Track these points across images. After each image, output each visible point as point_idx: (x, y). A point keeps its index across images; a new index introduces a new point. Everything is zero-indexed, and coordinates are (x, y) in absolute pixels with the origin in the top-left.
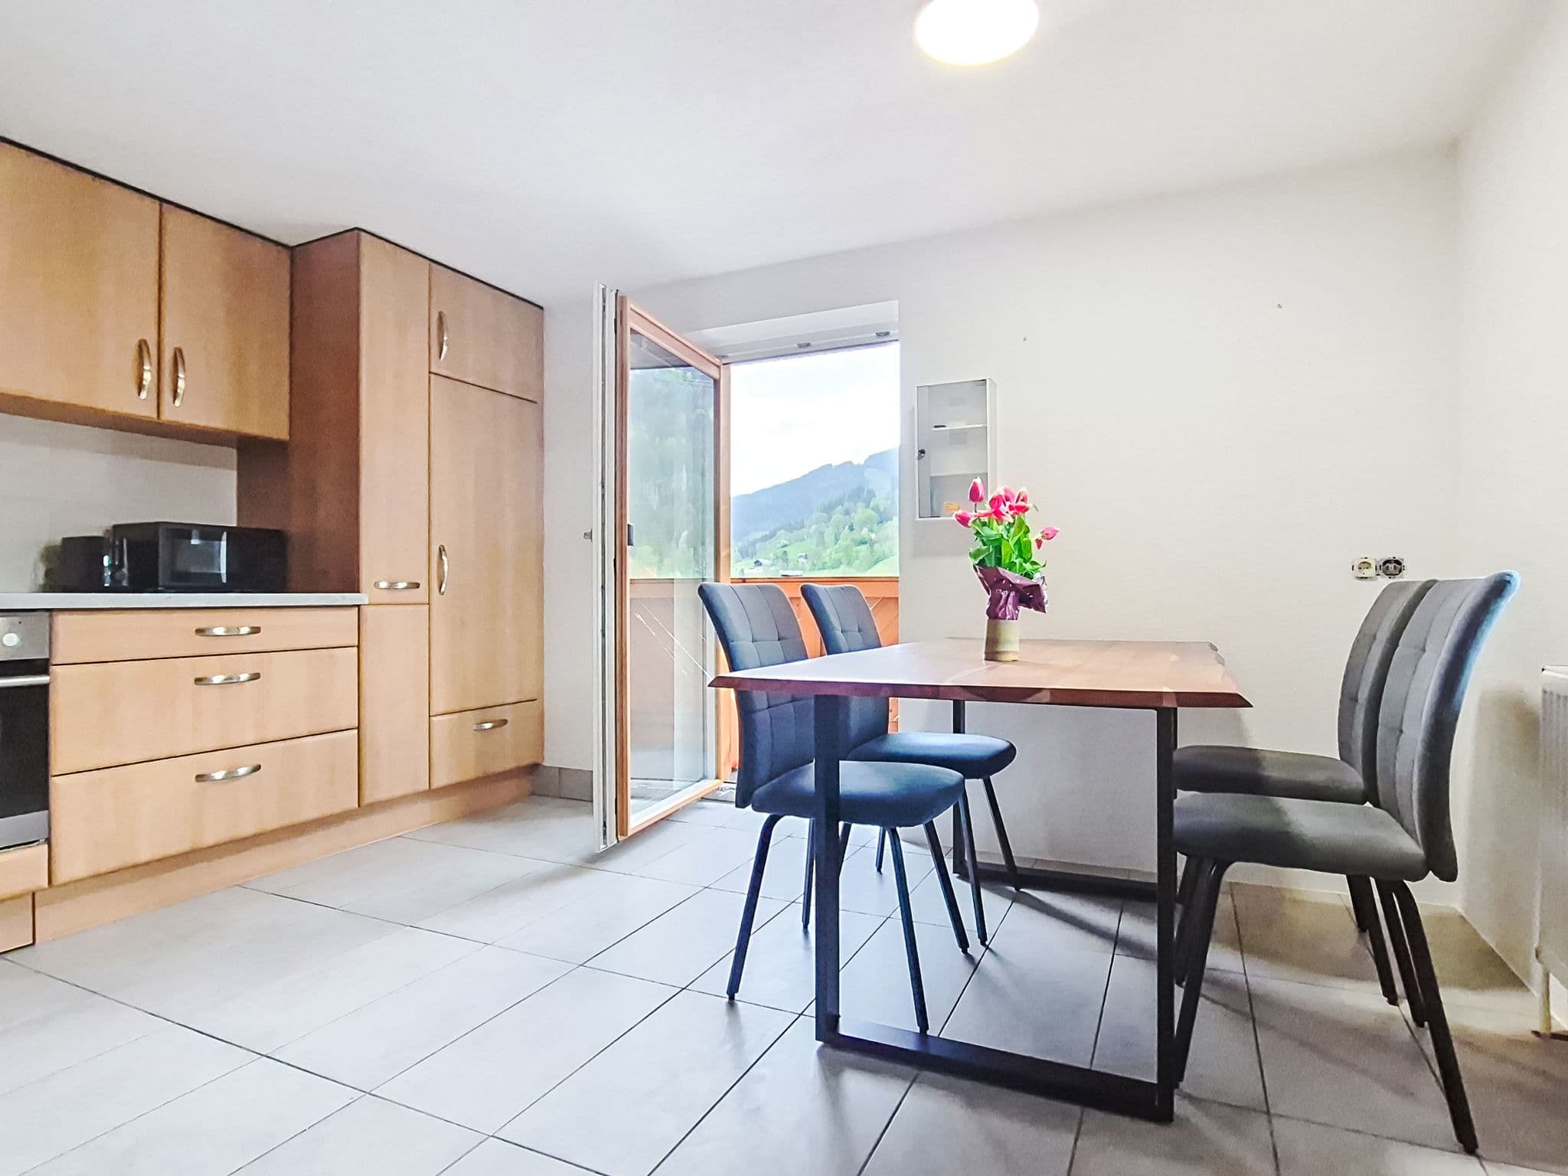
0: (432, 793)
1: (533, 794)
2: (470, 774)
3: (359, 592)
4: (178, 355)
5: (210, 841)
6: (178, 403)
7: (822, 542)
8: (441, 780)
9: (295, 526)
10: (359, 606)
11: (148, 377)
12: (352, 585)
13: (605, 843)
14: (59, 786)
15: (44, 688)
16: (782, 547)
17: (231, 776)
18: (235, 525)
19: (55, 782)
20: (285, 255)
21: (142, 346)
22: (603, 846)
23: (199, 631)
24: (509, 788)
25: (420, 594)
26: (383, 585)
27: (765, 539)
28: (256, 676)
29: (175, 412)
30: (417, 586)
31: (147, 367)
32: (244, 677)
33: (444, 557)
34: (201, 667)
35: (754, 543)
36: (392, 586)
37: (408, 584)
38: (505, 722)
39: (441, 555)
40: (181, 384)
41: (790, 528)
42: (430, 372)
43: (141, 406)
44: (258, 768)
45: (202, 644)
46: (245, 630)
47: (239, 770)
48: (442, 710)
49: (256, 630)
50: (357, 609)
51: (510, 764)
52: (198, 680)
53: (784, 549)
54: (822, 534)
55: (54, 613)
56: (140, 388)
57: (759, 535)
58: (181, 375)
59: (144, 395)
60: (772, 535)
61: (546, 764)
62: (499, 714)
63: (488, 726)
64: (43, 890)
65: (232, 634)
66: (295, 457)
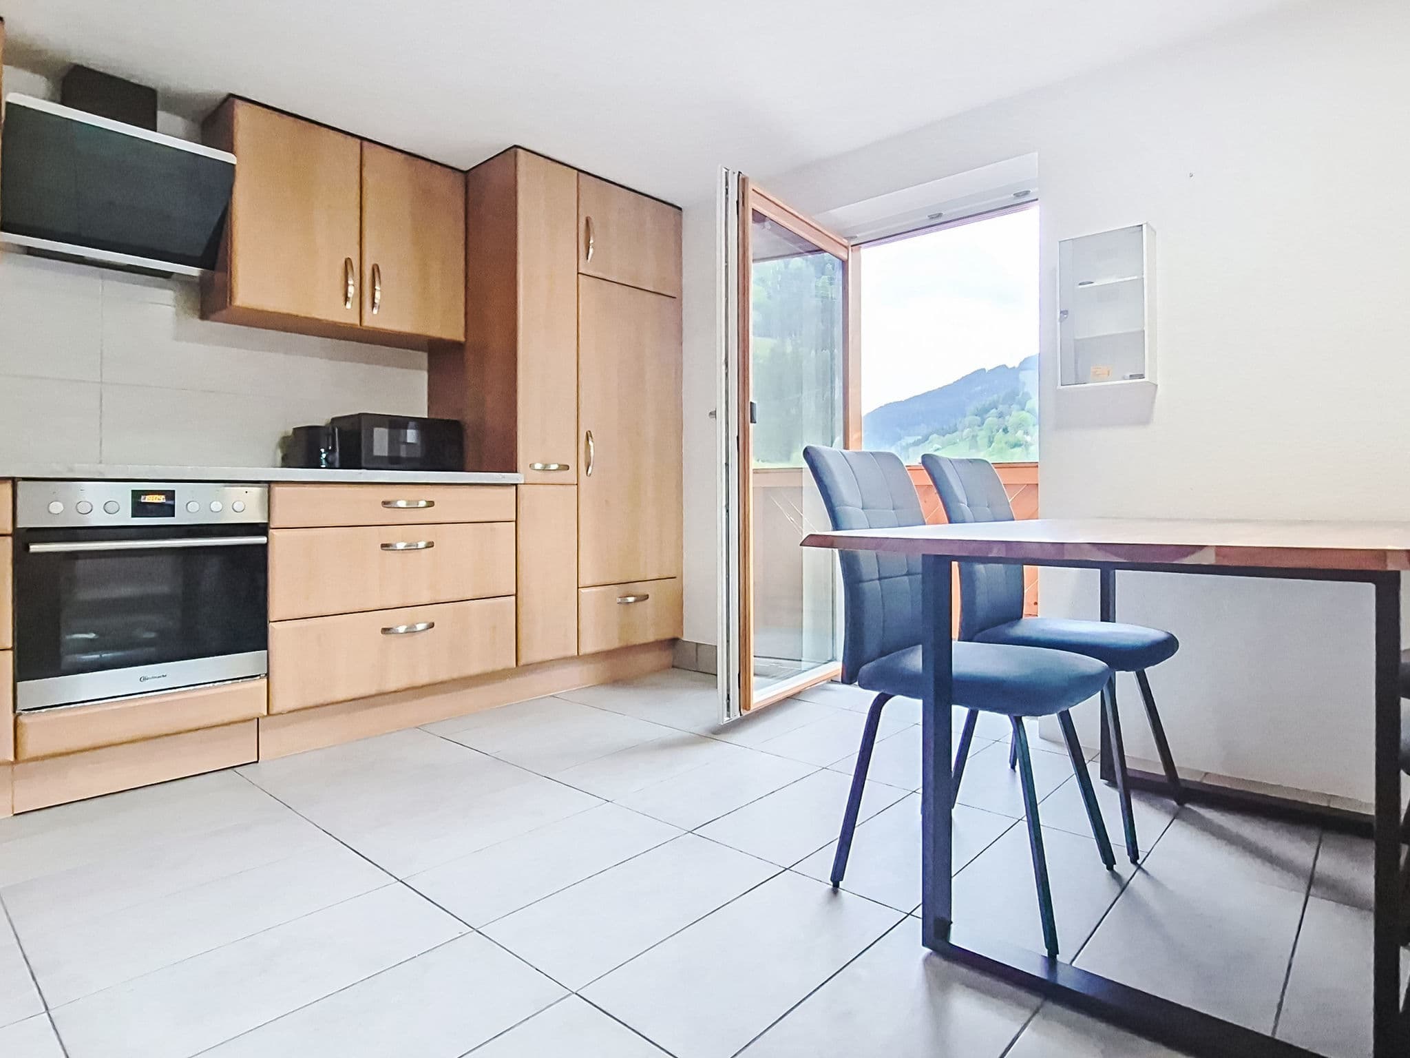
0: (580, 658)
1: (673, 667)
2: (615, 644)
3: (516, 472)
4: (375, 270)
5: (392, 686)
6: (375, 311)
8: (588, 647)
9: (469, 417)
10: (516, 485)
11: (351, 290)
12: (510, 465)
13: (729, 716)
14: (276, 631)
15: (264, 547)
17: (411, 631)
18: (426, 417)
19: (271, 625)
20: (460, 178)
21: (348, 262)
22: (726, 719)
23: (385, 503)
24: (649, 660)
25: (570, 476)
26: (538, 466)
28: (430, 545)
29: (375, 319)
30: (567, 468)
31: (350, 282)
32: (422, 544)
33: (590, 442)
34: (388, 535)
36: (545, 469)
37: (559, 465)
38: (647, 597)
39: (588, 440)
40: (378, 295)
42: (578, 273)
43: (346, 314)
44: (432, 626)
45: (387, 515)
46: (423, 503)
47: (417, 626)
48: (589, 583)
49: (431, 504)
50: (515, 487)
51: (651, 638)
52: (383, 546)
54: (975, 437)
55: (272, 485)
56: (346, 299)
58: (377, 287)
59: (349, 306)
61: (685, 639)
62: (641, 589)
63: (631, 599)
64: (264, 717)
65: (412, 507)
66: (470, 356)
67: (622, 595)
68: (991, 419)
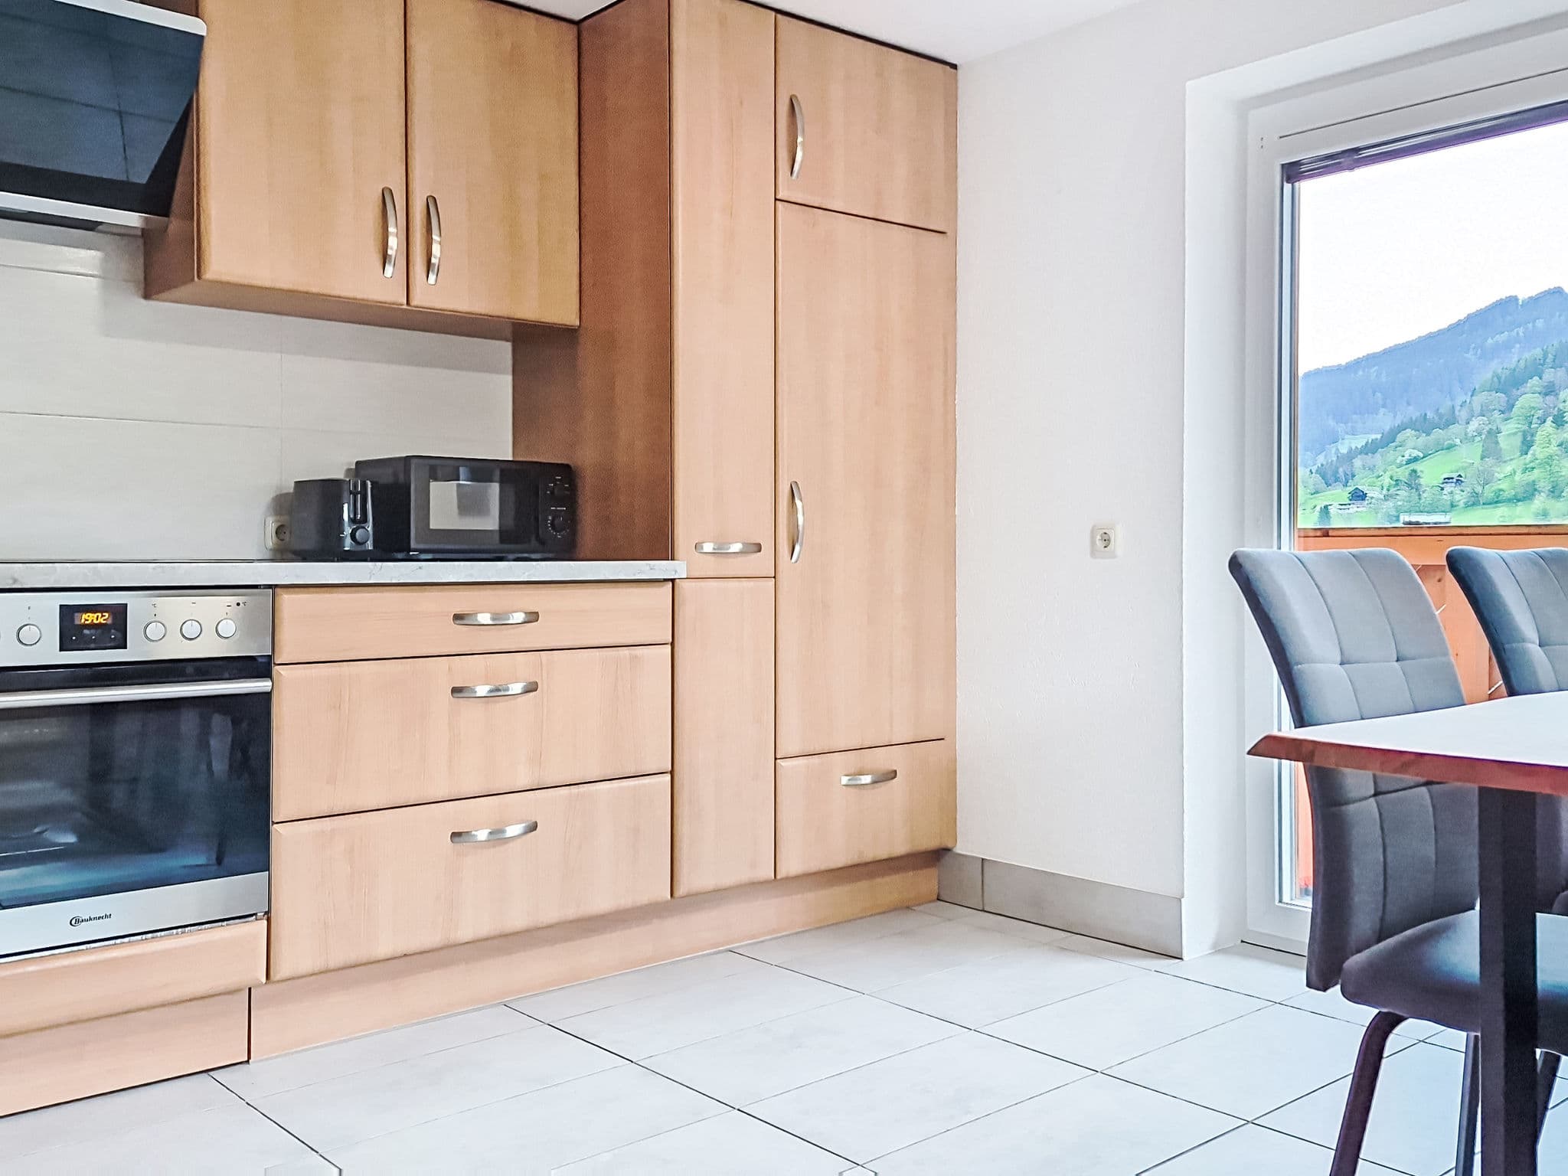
0: (778, 883)
1: (939, 898)
2: (840, 858)
3: (673, 558)
4: (432, 202)
5: (465, 933)
6: (432, 278)
7: (1491, 450)
8: (791, 866)
9: (586, 457)
10: (673, 580)
11: (393, 242)
12: (661, 546)
14: (280, 834)
15: (267, 696)
16: (1409, 462)
17: (497, 836)
18: (510, 458)
19: (275, 829)
20: (569, 35)
21: (386, 196)
23: (457, 617)
25: (762, 562)
26: (708, 547)
27: (1370, 449)
28: (531, 688)
29: (431, 294)
30: (758, 548)
31: (392, 229)
32: (516, 688)
33: (797, 502)
34: (464, 671)
35: (1351, 455)
36: (721, 549)
37: (744, 544)
38: (893, 775)
39: (793, 498)
40: (436, 249)
41: (1423, 426)
42: (776, 199)
43: (386, 288)
44: (533, 827)
45: (461, 638)
46: (519, 617)
47: (507, 829)
48: (794, 750)
49: (533, 617)
50: (670, 584)
51: (900, 847)
52: (456, 691)
53: (1412, 466)
54: (1493, 434)
55: (278, 590)
56: (385, 258)
57: (1359, 442)
58: (435, 237)
59: (389, 269)
60: (1389, 438)
61: (959, 850)
62: (883, 760)
63: (867, 779)
64: (260, 985)
65: (499, 622)
66: (587, 352)
67: (852, 771)
68: (1528, 399)
